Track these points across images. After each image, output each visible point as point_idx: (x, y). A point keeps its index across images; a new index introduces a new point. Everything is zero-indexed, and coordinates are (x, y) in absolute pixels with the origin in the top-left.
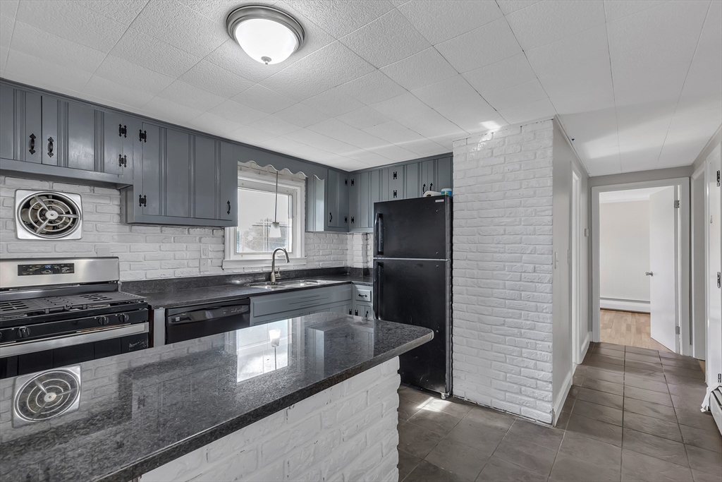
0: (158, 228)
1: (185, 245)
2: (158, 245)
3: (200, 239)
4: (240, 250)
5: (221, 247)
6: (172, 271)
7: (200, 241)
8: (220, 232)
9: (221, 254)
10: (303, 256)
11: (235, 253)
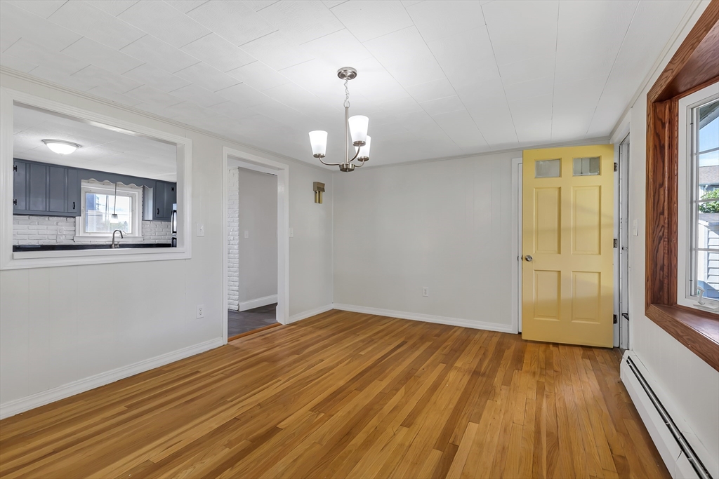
0: (27, 217)
1: (46, 227)
2: (26, 226)
3: (57, 223)
4: (88, 230)
5: (73, 228)
6: (37, 241)
7: (57, 225)
8: (72, 220)
9: (73, 233)
10: (141, 236)
11: (84, 232)
